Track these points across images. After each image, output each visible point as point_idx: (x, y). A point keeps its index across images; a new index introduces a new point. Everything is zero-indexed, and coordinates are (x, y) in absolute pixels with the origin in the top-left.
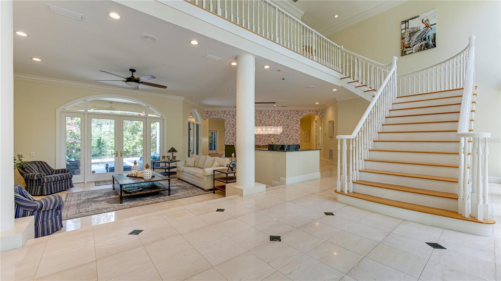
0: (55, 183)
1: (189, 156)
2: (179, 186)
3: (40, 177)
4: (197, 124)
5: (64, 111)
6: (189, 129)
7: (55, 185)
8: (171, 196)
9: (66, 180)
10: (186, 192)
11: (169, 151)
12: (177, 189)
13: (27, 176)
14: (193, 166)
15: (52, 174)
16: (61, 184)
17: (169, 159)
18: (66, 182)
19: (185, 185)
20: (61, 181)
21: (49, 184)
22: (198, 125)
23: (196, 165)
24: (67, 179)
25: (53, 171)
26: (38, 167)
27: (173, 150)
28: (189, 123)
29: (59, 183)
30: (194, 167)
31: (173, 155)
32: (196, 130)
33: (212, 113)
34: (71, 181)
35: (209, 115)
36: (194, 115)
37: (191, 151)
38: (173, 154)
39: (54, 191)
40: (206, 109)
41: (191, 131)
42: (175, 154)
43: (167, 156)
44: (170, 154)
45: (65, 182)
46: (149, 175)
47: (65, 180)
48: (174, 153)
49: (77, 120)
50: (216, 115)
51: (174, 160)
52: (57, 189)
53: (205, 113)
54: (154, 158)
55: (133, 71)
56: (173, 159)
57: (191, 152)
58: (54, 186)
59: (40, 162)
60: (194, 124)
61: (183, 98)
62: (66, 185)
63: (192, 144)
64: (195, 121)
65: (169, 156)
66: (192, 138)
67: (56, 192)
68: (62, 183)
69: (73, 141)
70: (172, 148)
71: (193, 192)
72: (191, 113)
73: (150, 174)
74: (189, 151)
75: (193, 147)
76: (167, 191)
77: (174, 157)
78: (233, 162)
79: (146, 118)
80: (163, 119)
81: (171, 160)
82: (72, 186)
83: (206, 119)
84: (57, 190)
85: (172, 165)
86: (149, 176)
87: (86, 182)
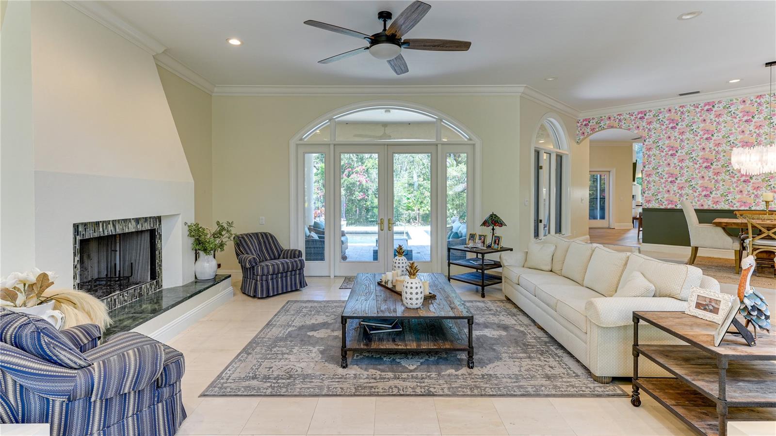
0: (275, 276)
1: (537, 235)
2: (505, 328)
3: (254, 264)
4: (557, 155)
5: (301, 142)
6: (538, 168)
7: (275, 280)
8: (476, 371)
9: (293, 273)
10: (526, 363)
11: (485, 224)
12: (498, 340)
13: (243, 259)
14: (549, 268)
15: (278, 259)
16: (284, 279)
17: (484, 242)
18: (293, 277)
19: (522, 329)
20: (284, 274)
21: (264, 277)
22: (560, 158)
23: (556, 268)
24: (295, 271)
25: (280, 252)
26: (260, 243)
27: (494, 221)
28: (538, 153)
29: (282, 277)
30: (551, 271)
31: (493, 234)
32: (556, 169)
33: (602, 124)
34: (301, 274)
35: (593, 130)
36: (551, 133)
37: (541, 221)
38: (493, 229)
39: (273, 292)
40: (582, 116)
41: (544, 173)
42: (499, 231)
43: (480, 236)
44: (487, 231)
45: (291, 275)
46: (414, 296)
47: (291, 271)
48: (497, 228)
49: (366, 166)
50: (612, 127)
51: (495, 245)
52: (277, 288)
53: (579, 125)
54: (457, 235)
55: (385, 16)
56: (495, 242)
57: (541, 226)
58: (273, 282)
59: (264, 235)
60: (550, 154)
61: (520, 89)
62: (293, 283)
63: (545, 204)
64: (552, 147)
65: (485, 236)
66: (544, 191)
67: (276, 293)
68: (286, 276)
69: (362, 197)
70: (491, 216)
71: (548, 370)
72: (543, 128)
73: (417, 293)
74: (538, 221)
75: (548, 212)
76: (464, 356)
77: (497, 240)
78: (749, 297)
79: (437, 145)
80: (474, 145)
81: (489, 246)
82: (303, 284)
83: (583, 139)
84: (278, 290)
85: (490, 257)
86: (414, 299)
87: (332, 277)
